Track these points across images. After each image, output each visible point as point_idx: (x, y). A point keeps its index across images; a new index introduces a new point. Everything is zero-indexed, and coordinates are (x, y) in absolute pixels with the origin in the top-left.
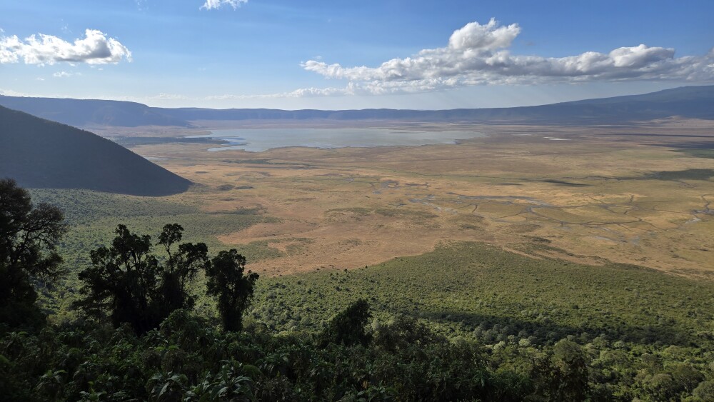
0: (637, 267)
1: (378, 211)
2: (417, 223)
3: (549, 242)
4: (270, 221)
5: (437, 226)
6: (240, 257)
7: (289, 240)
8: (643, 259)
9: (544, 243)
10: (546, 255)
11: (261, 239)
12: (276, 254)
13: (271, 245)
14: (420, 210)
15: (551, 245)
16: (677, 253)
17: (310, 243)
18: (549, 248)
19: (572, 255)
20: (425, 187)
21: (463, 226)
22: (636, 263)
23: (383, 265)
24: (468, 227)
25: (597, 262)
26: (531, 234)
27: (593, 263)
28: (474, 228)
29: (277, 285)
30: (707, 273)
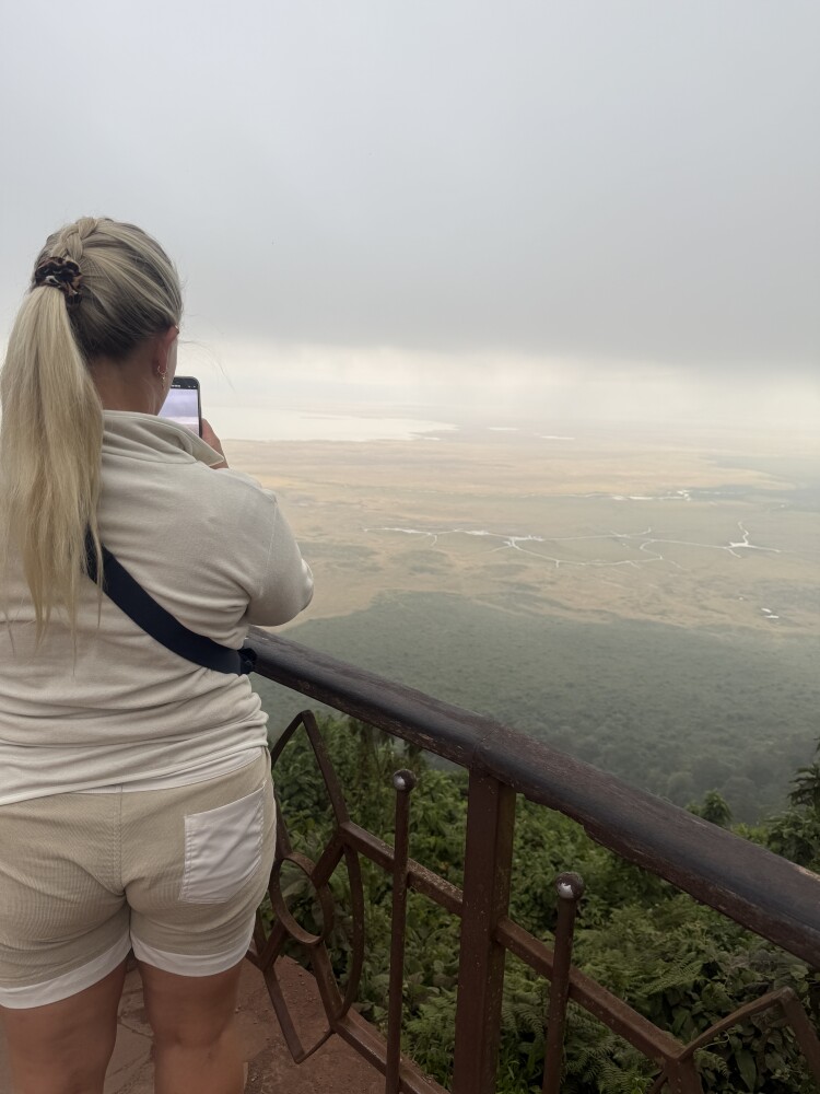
0: (655, 624)
2: (344, 565)
3: (538, 590)
5: (375, 569)
8: (663, 613)
9: (531, 593)
10: (532, 609)
14: (350, 544)
15: (539, 595)
16: (705, 603)
18: (537, 600)
19: (567, 609)
20: (358, 507)
21: (415, 569)
22: (653, 618)
24: (422, 570)
25: (603, 619)
26: (514, 579)
27: (596, 620)
28: (432, 571)
30: (742, 630)
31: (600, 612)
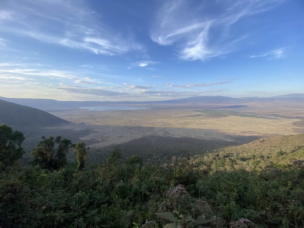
0: (188, 137)
1: (127, 128)
3: (169, 132)
7: (102, 137)
10: (168, 136)
11: (93, 138)
12: (98, 142)
13: (97, 139)
17: (108, 138)
18: (169, 134)
19: (174, 135)
21: (149, 130)
22: (188, 136)
24: (150, 130)
26: (165, 131)
27: (178, 137)
28: (152, 130)
30: (202, 137)
31: (179, 136)
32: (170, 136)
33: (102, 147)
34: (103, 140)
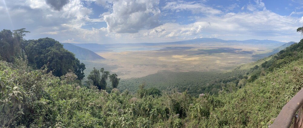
0: (194, 71)
1: (145, 65)
2: (153, 67)
3: (180, 68)
4: (122, 67)
6: (116, 75)
7: (126, 71)
12: (123, 74)
13: (122, 72)
17: (130, 72)
19: (183, 70)
23: (146, 76)
29: (123, 81)
31: (187, 70)
32: (181, 71)
33: (126, 78)
34: (126, 74)
